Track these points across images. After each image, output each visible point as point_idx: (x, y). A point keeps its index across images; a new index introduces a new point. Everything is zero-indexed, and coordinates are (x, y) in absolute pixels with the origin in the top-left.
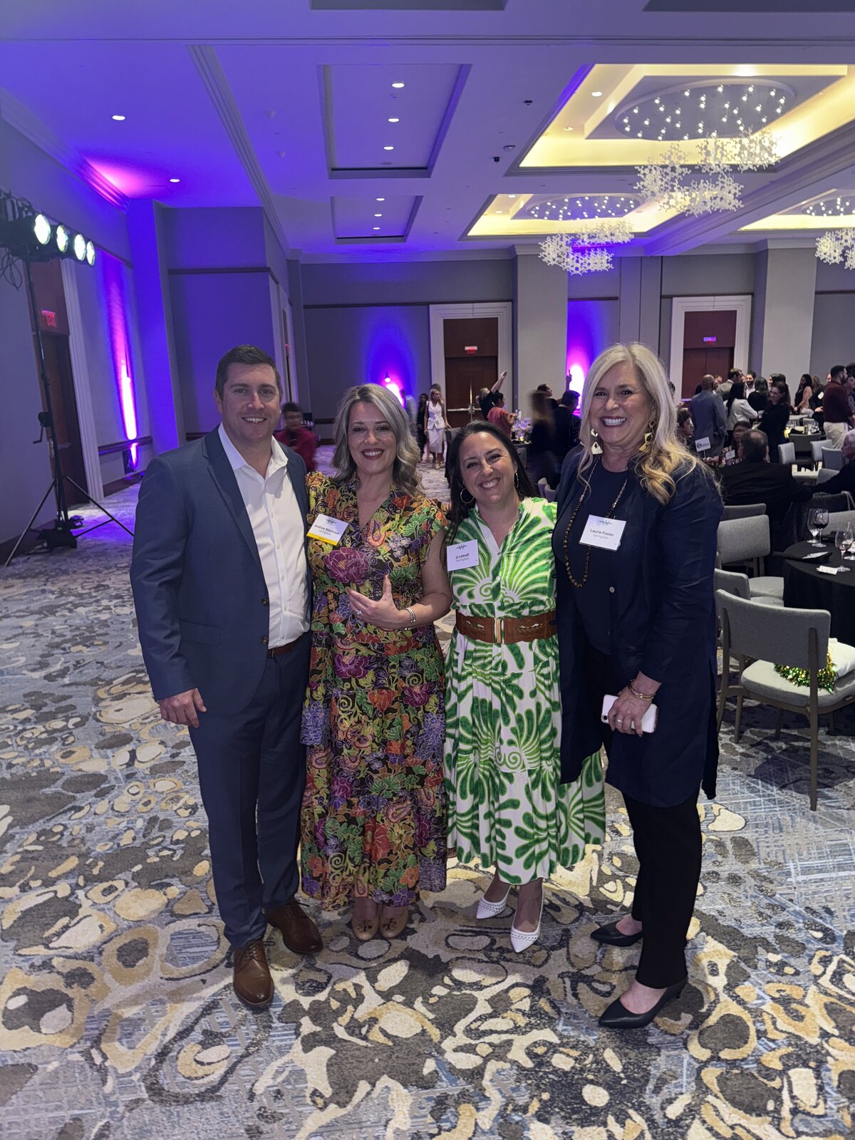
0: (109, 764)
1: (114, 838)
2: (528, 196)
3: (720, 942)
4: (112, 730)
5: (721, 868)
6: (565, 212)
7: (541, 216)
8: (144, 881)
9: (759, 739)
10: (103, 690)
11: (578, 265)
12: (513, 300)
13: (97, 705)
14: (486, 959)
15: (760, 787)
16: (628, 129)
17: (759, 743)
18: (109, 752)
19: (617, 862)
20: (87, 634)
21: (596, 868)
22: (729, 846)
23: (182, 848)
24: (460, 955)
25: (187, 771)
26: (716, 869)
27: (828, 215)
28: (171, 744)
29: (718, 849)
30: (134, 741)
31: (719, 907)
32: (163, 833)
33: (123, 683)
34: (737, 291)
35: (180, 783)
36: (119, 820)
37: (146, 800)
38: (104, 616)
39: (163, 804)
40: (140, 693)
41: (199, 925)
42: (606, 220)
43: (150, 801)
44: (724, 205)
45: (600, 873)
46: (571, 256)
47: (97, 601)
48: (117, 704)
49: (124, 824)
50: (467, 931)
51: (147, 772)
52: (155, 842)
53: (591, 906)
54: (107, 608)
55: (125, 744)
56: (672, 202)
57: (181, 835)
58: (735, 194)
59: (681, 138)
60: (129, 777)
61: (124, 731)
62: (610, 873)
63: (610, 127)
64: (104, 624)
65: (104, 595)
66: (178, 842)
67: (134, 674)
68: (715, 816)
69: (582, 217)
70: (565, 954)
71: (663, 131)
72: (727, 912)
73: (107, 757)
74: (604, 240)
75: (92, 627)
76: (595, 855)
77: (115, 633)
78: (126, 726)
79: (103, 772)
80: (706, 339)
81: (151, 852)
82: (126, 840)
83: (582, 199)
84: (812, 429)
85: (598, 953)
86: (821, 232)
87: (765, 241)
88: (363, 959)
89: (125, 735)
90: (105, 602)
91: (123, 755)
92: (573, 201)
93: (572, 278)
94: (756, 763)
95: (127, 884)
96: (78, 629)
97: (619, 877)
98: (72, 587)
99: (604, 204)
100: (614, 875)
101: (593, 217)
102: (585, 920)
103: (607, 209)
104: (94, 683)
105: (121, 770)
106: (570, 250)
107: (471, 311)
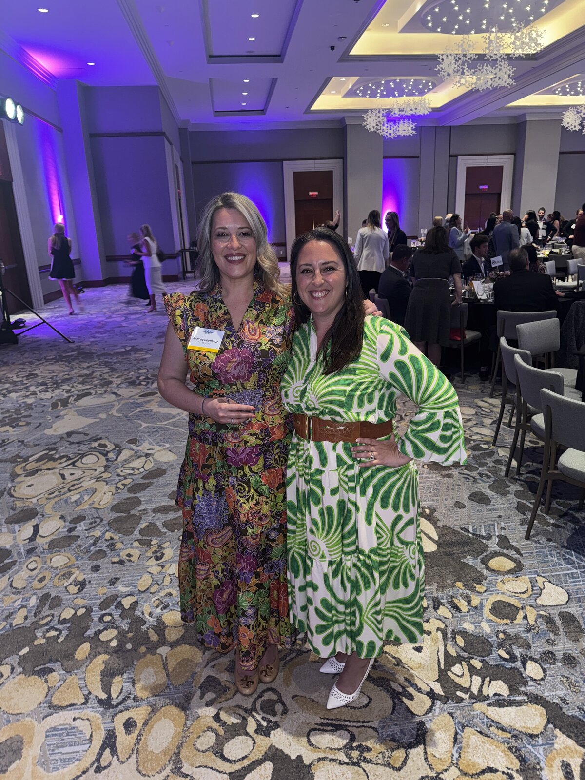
0: (15, 538)
1: (8, 617)
2: (356, 78)
3: (569, 736)
4: (22, 505)
5: (555, 647)
6: (382, 91)
7: (364, 95)
8: (29, 666)
9: (565, 510)
10: (20, 466)
11: (391, 131)
12: (343, 158)
13: (12, 481)
14: (347, 760)
15: (574, 558)
16: (430, 25)
17: (566, 514)
18: (16, 527)
19: (460, 641)
20: (15, 416)
21: (442, 649)
22: (559, 622)
23: (68, 628)
24: (322, 755)
25: (80, 546)
26: (550, 648)
27: (571, 95)
28: (69, 519)
29: (549, 625)
30: (39, 516)
31: (561, 693)
32: (52, 612)
33: (37, 461)
34: (505, 152)
35: (73, 558)
36: (15, 597)
37: (41, 576)
38: (30, 401)
39: (56, 580)
40: (49, 469)
41: (74, 719)
42: (412, 98)
43: (44, 577)
44: (502, 83)
45: (447, 654)
46: (386, 125)
47: (27, 388)
48: (30, 480)
49: (19, 602)
50: (327, 725)
51: (46, 547)
52: (44, 622)
53: (442, 693)
54: (34, 393)
55: (30, 519)
56: (463, 81)
57: (68, 614)
58: (509, 75)
59: (468, 33)
60: (30, 552)
61: (31, 506)
62: (455, 654)
63: (417, 24)
64: (29, 407)
65: (33, 382)
66: (64, 621)
67: (47, 452)
68: (541, 590)
69: (394, 96)
70: (422, 754)
71: (456, 27)
72: (569, 699)
73: (14, 532)
74: (409, 113)
75: (20, 410)
76: (440, 634)
77: (37, 415)
78: (34, 500)
79: (8, 547)
80: (481, 187)
81: (39, 634)
82: (18, 620)
83: (394, 81)
84: (564, 251)
85: (454, 752)
86: (566, 108)
87: (524, 115)
88: (228, 760)
89: (32, 509)
90: (32, 389)
91: (27, 530)
92: (388, 82)
93: (386, 141)
94: (566, 534)
95: (13, 669)
96: (8, 412)
97: (464, 659)
98: (10, 376)
99: (410, 85)
100: (459, 656)
101: (402, 96)
102: (437, 711)
103: (413, 89)
104: (14, 460)
105: (24, 545)
106: (385, 119)
107: (313, 166)
